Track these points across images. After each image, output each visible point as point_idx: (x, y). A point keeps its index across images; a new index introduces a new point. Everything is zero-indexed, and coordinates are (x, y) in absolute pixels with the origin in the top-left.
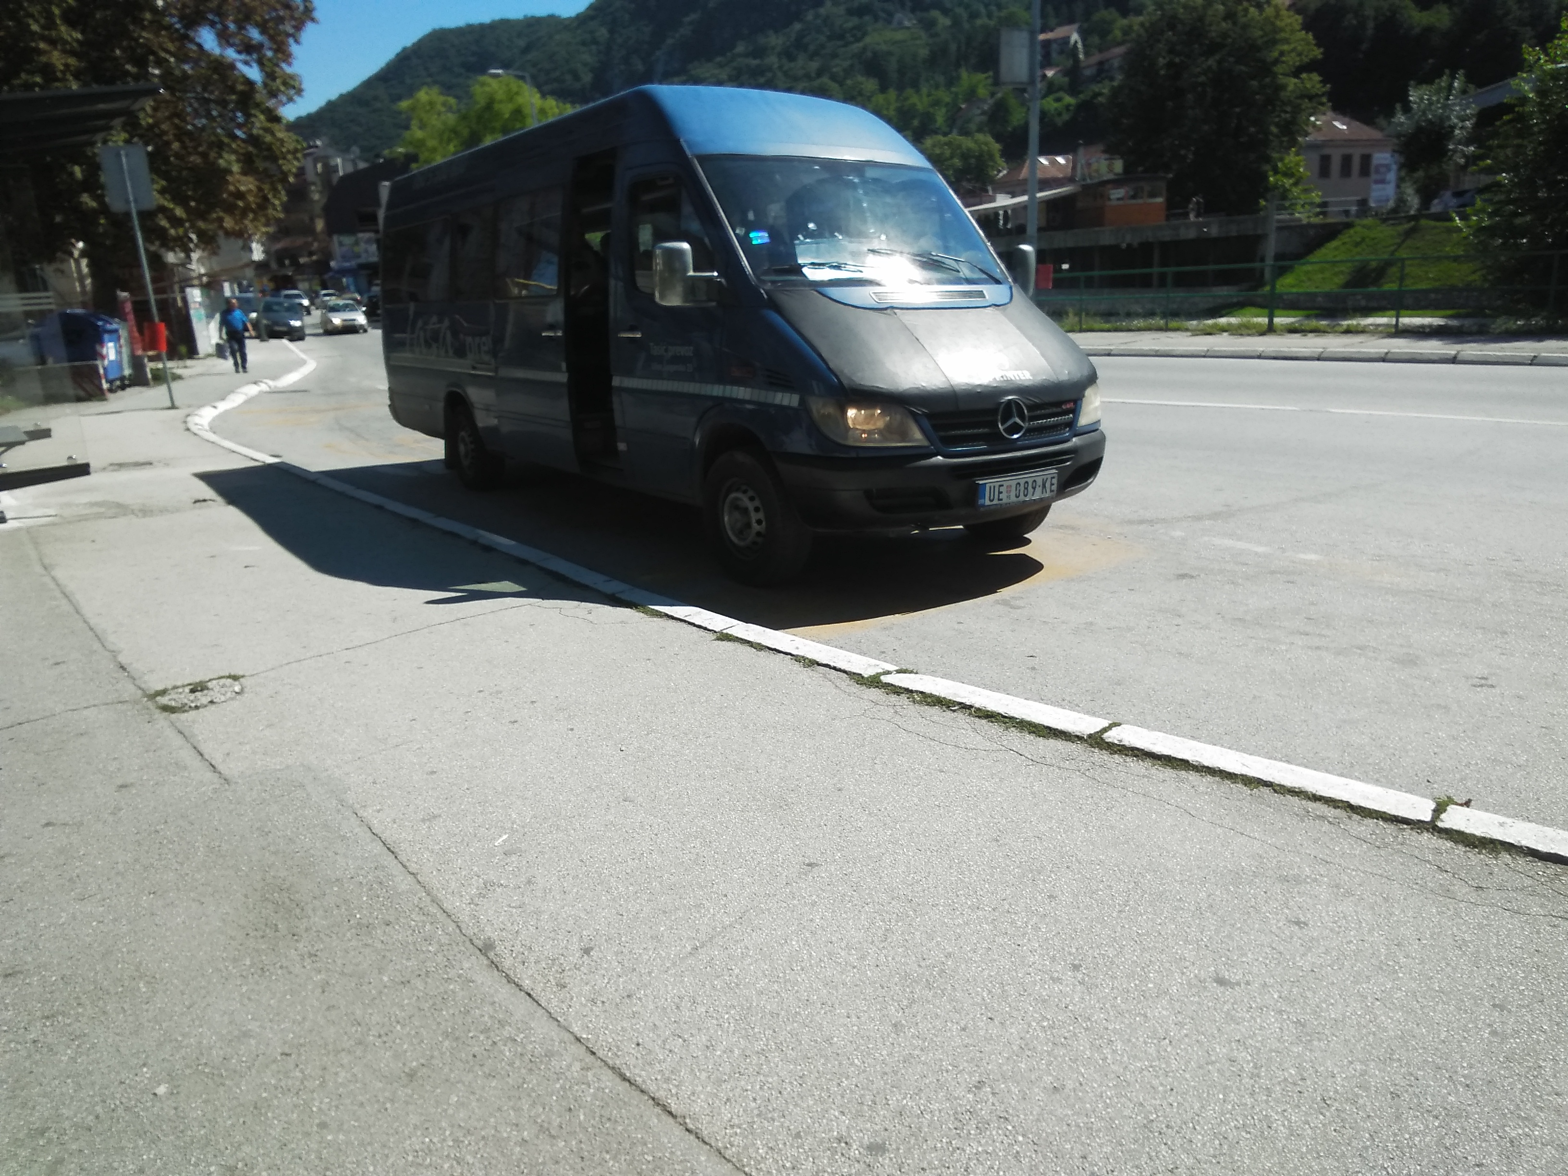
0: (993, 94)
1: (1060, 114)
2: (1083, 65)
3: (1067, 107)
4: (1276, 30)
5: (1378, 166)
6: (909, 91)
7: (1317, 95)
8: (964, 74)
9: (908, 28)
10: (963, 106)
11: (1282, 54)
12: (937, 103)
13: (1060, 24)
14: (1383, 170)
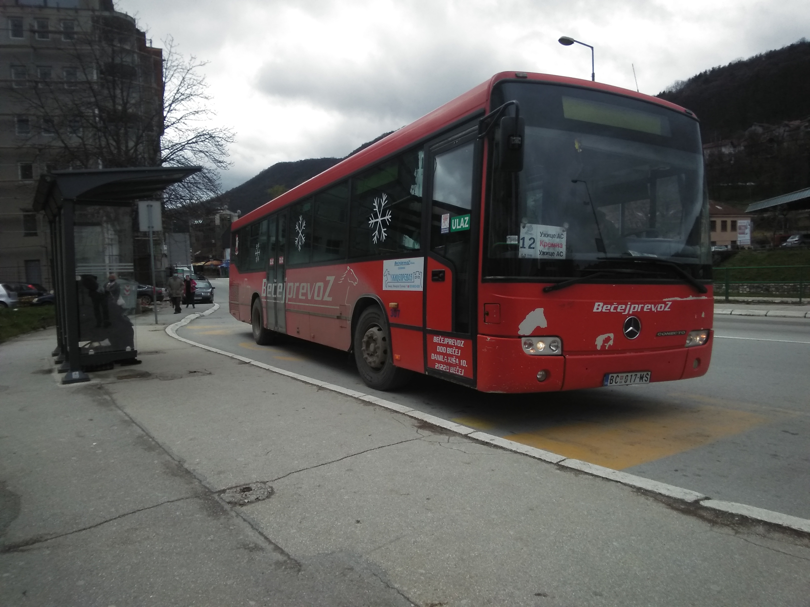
5: (740, 226)
14: (743, 228)
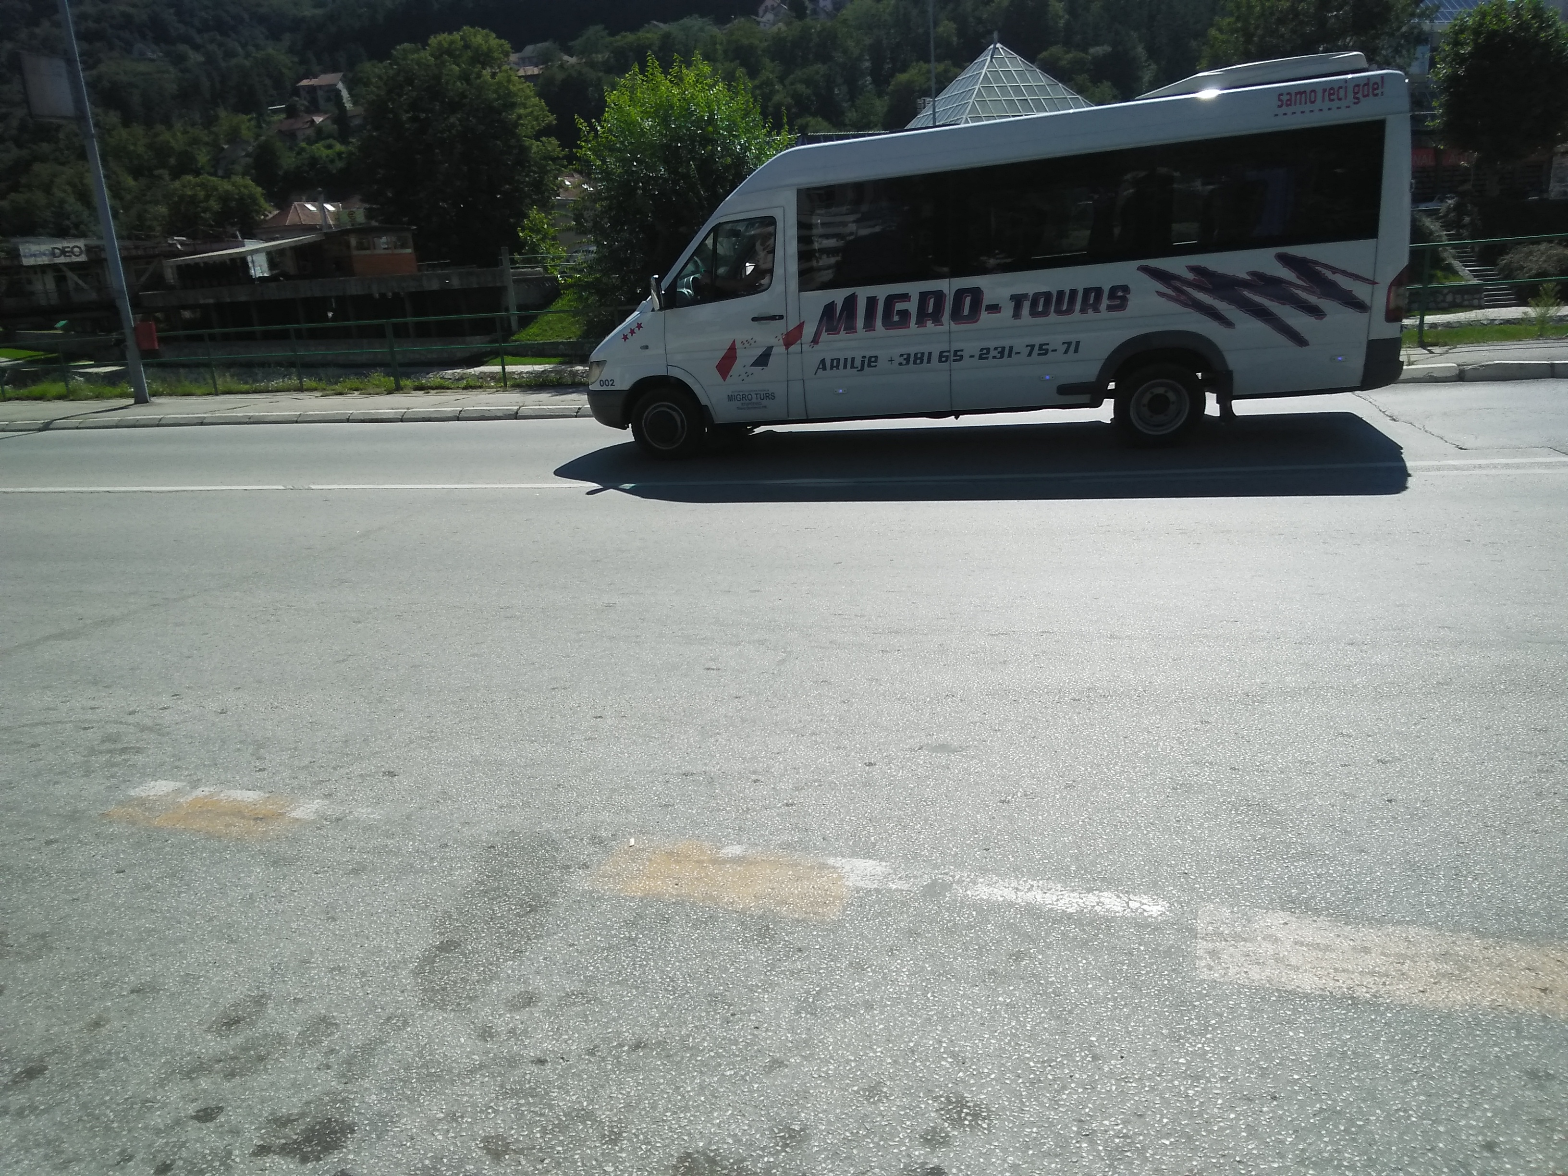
0: (258, 136)
1: (332, 161)
2: (349, 114)
3: (339, 154)
4: (510, 94)
6: (159, 127)
7: (558, 158)
8: (222, 113)
9: (153, 60)
10: (226, 147)
11: (520, 117)
12: (195, 141)
13: (325, 72)
